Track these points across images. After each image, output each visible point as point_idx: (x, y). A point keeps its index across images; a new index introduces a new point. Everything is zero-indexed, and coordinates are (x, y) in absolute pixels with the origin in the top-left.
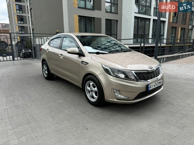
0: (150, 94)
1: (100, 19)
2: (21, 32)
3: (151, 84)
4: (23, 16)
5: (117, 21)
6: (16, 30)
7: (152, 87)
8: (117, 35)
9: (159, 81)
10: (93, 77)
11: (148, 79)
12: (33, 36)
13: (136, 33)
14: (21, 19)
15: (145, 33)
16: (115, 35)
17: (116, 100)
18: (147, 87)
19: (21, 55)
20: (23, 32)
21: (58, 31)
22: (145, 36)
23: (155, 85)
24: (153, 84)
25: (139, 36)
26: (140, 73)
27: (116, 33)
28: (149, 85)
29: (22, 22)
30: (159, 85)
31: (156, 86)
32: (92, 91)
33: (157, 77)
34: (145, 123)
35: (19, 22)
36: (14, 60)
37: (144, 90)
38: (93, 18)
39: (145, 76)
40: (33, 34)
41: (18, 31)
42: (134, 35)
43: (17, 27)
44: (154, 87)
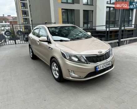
0: (100, 73)
1: (79, 11)
2: (25, 23)
3: (99, 66)
4: (26, 11)
5: (93, 11)
6: (22, 21)
7: (100, 68)
8: (92, 22)
9: (108, 63)
10: (56, 60)
11: (97, 62)
12: (32, 26)
13: (108, 20)
14: (25, 13)
15: (116, 20)
16: (91, 22)
17: (71, 78)
18: (96, 68)
19: (25, 39)
20: (26, 23)
21: (46, 21)
22: (116, 22)
23: (103, 66)
24: (101, 66)
25: (110, 22)
26: (90, 57)
27: (91, 21)
28: (97, 66)
29: (25, 15)
30: (107, 66)
31: (105, 67)
32: (55, 70)
33: (106, 59)
34: (91, 98)
35: (24, 15)
36: (16, 43)
37: (93, 70)
38: (73, 10)
39: (94, 59)
40: (32, 24)
41: (23, 22)
42: (106, 21)
43: (22, 19)
44: (102, 68)
